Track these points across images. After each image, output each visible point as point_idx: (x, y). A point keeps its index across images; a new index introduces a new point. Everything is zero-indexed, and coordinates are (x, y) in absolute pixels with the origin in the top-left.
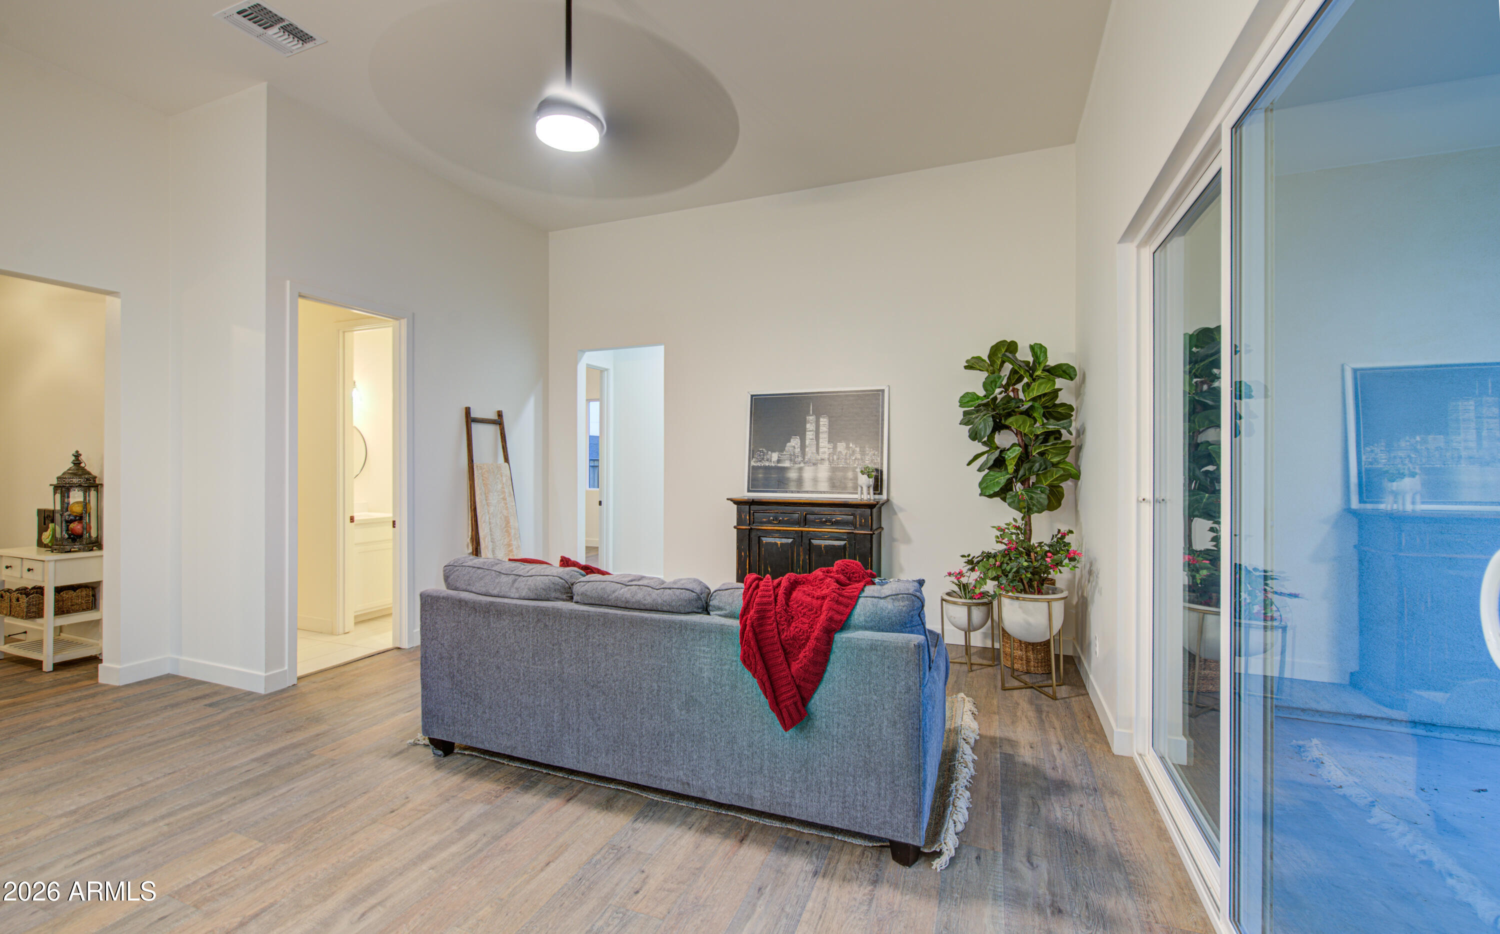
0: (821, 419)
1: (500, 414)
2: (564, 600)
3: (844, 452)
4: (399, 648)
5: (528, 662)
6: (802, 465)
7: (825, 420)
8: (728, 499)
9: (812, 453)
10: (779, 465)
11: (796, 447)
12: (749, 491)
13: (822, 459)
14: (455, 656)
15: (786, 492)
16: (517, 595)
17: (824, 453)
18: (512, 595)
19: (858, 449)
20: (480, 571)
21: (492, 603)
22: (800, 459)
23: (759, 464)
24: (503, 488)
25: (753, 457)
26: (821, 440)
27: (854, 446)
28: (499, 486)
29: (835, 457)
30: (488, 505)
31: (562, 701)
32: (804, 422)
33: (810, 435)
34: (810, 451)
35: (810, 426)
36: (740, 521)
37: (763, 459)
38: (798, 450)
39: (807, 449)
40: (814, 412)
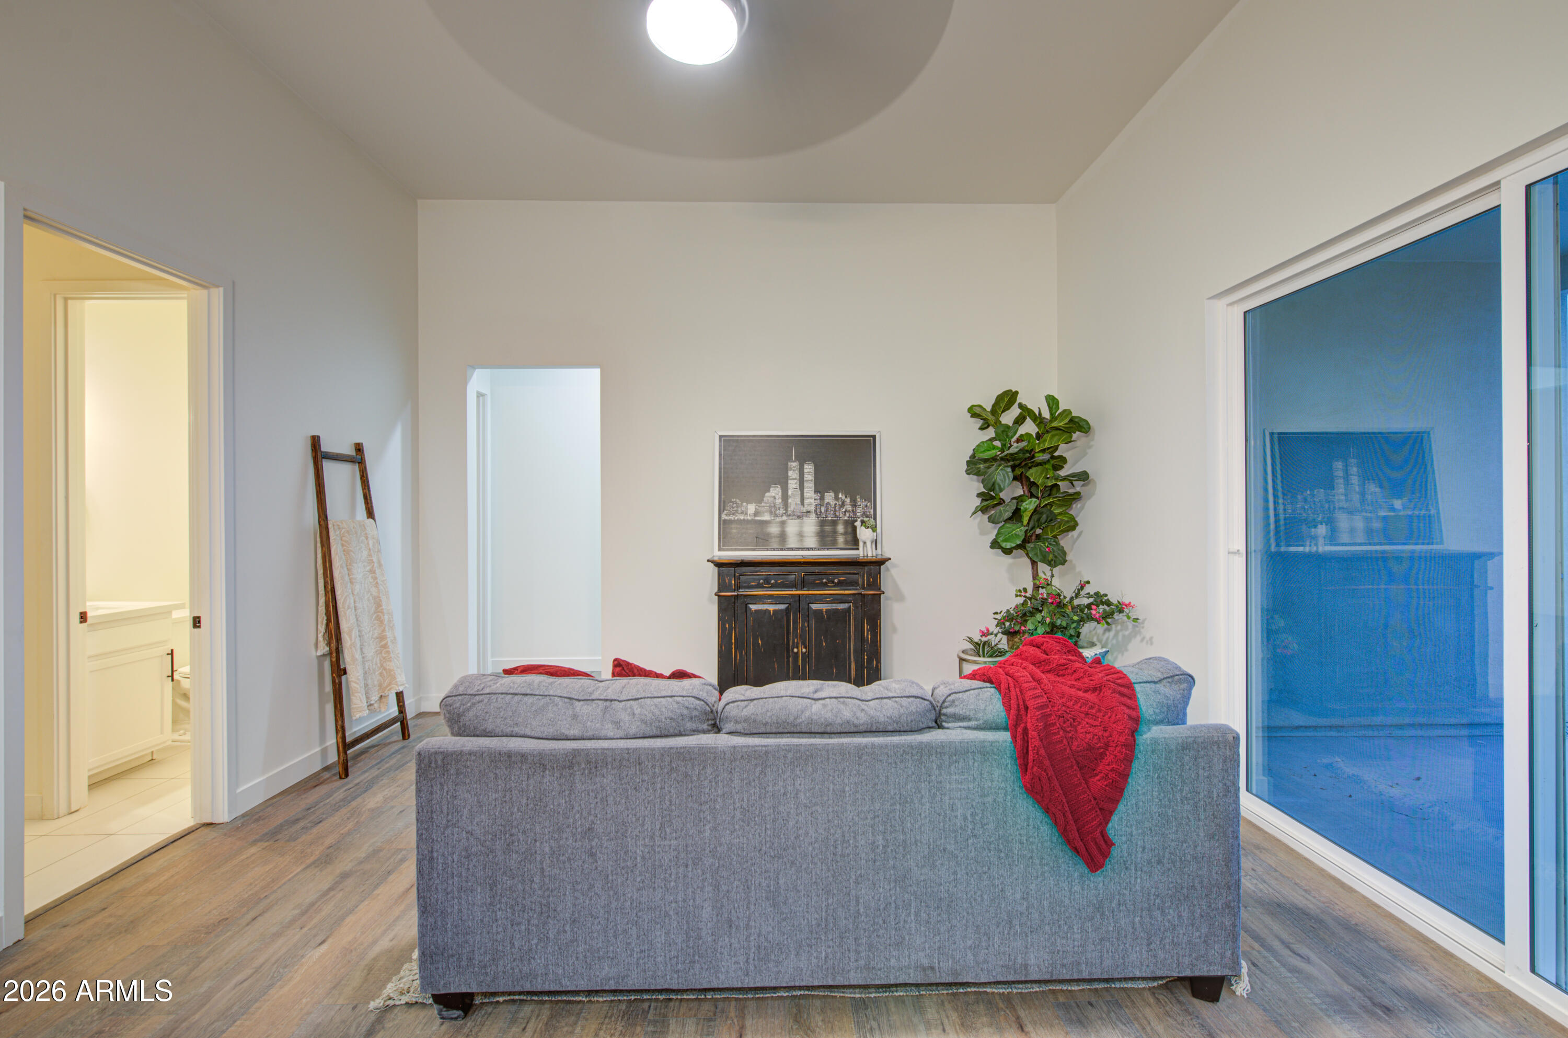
0: (806, 466)
1: (359, 448)
3: (833, 503)
6: (785, 518)
7: (810, 466)
9: (796, 504)
10: (757, 518)
11: (777, 497)
12: (720, 550)
13: (809, 512)
15: (767, 550)
17: (810, 504)
19: (848, 500)
22: (782, 511)
23: (732, 518)
24: (370, 555)
25: (724, 509)
26: (806, 490)
27: (843, 497)
29: (823, 509)
30: (352, 581)
32: (786, 469)
33: (793, 484)
34: (794, 501)
35: (793, 474)
36: (721, 586)
37: (737, 511)
38: (779, 501)
39: (790, 500)
40: (797, 459)
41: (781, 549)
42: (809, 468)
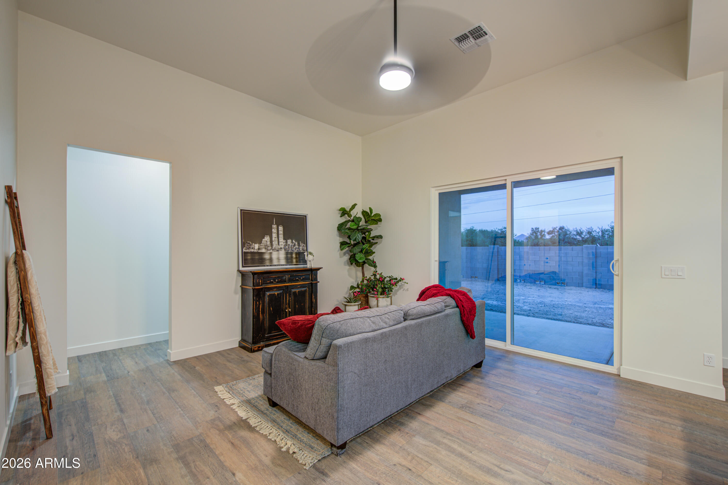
0: (280, 227)
3: (291, 244)
6: (271, 251)
8: (234, 270)
9: (276, 245)
10: (259, 251)
11: (268, 241)
12: (243, 267)
13: (281, 248)
15: (265, 266)
17: (282, 245)
19: (296, 243)
22: (270, 248)
23: (248, 251)
25: (244, 247)
26: (280, 238)
27: (295, 242)
29: (287, 247)
32: (271, 228)
33: (274, 235)
34: (275, 243)
35: (274, 231)
37: (250, 248)
38: (269, 243)
39: (273, 243)
40: (276, 224)
41: (271, 266)
42: (281, 228)
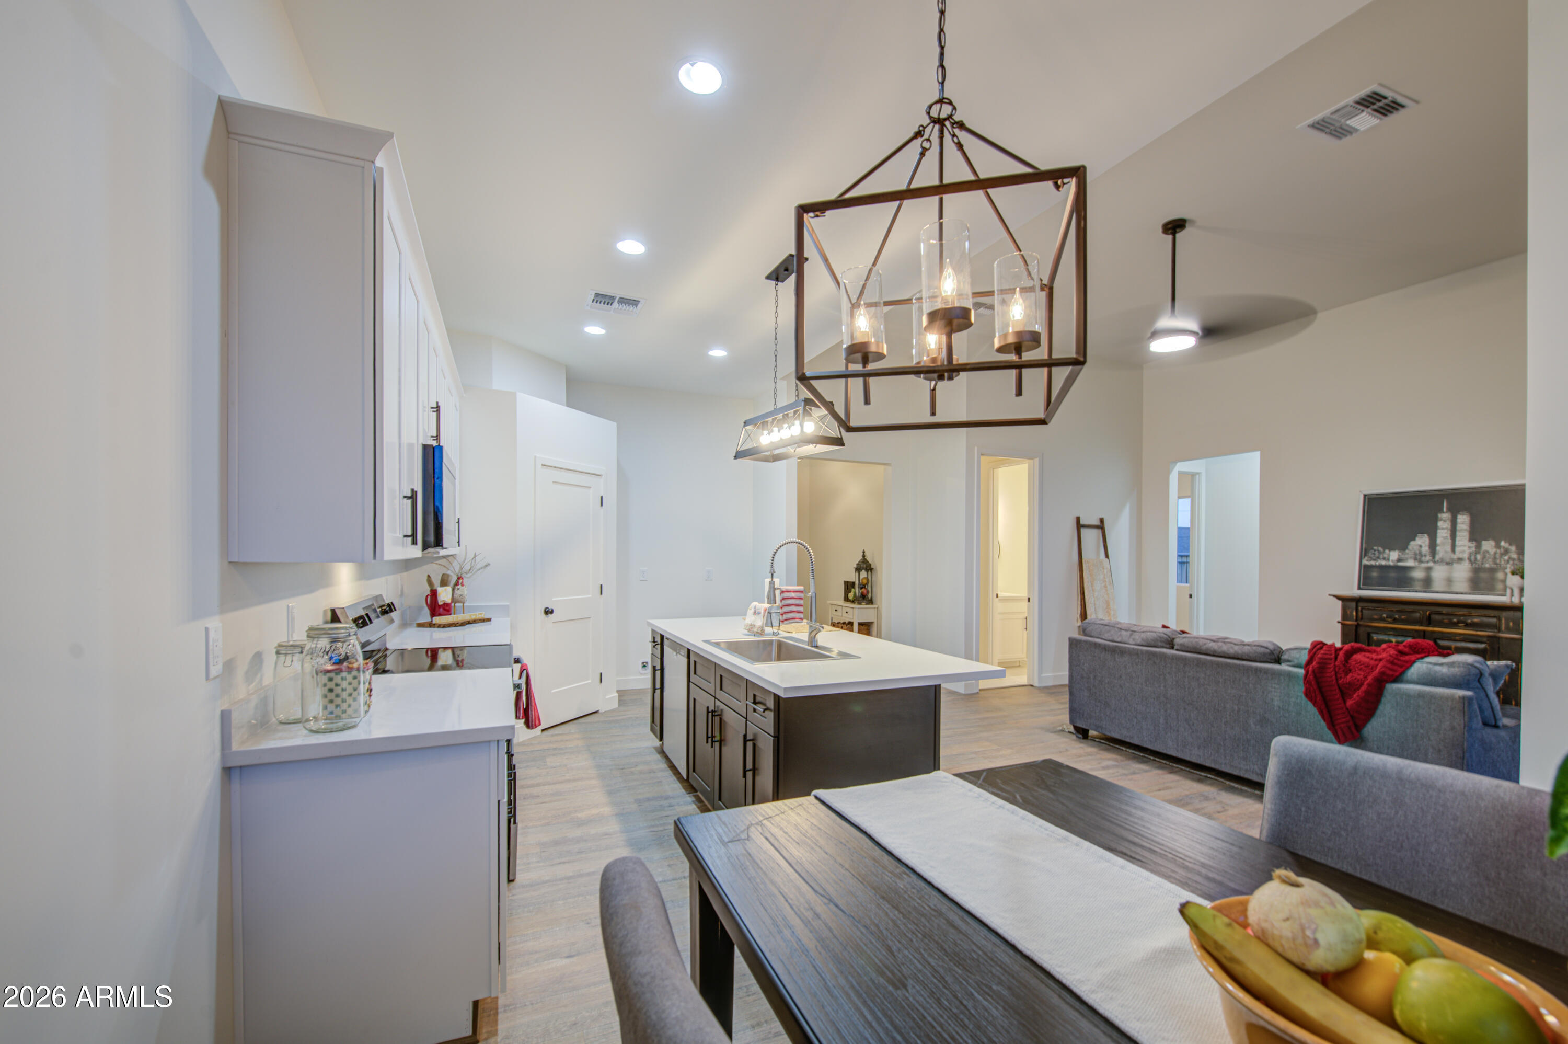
0: (1460, 517)
1: (1102, 520)
2: (1166, 648)
3: (1493, 551)
4: (1032, 686)
5: (1142, 684)
6: (1431, 564)
7: (1464, 517)
8: (1330, 595)
9: (1446, 552)
10: (1400, 564)
11: (1423, 545)
12: (1359, 588)
13: (1461, 559)
14: (1092, 676)
15: (1410, 591)
16: (1133, 643)
17: (1463, 552)
18: (1131, 643)
20: (1107, 627)
21: (1117, 647)
22: (1428, 558)
23: (1373, 563)
24: (1104, 578)
25: (1365, 555)
26: (1458, 539)
28: (1102, 577)
29: (1479, 557)
30: (1093, 591)
31: (1166, 711)
32: (1436, 520)
33: (1443, 533)
34: (1443, 550)
35: (1443, 524)
36: (1345, 616)
37: (1378, 557)
38: (1425, 549)
39: (1438, 548)
40: (1449, 510)
42: (1463, 520)
